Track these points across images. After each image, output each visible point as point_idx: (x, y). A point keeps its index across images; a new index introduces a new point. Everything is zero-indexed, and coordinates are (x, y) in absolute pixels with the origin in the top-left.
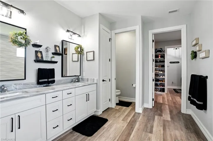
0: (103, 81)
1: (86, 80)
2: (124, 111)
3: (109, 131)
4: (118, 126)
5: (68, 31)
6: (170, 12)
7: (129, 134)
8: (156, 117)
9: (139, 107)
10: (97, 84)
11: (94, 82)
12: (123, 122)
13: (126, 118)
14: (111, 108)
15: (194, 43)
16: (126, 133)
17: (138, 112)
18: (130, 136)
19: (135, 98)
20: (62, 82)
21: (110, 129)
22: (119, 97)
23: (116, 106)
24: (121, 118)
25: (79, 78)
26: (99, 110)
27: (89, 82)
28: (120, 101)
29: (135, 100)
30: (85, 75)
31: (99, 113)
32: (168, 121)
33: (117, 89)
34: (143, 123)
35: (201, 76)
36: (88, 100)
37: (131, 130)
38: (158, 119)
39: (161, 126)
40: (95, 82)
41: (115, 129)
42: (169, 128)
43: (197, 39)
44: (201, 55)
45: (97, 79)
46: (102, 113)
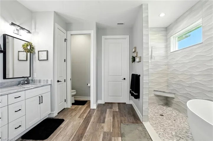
0: (58, 81)
1: (38, 82)
2: (80, 109)
3: (66, 129)
4: (75, 123)
5: (13, 24)
6: (118, 24)
7: (86, 128)
8: (108, 110)
9: (94, 104)
10: (51, 85)
11: (47, 82)
12: (80, 118)
13: (82, 115)
14: (67, 108)
15: (134, 50)
16: (83, 128)
17: (93, 108)
18: (86, 129)
19: (90, 96)
20: (5, 85)
21: (67, 127)
22: (74, 98)
23: (71, 106)
24: (78, 116)
25: (29, 80)
26: (54, 112)
27: (42, 84)
28: (75, 101)
29: (90, 98)
30: (36, 76)
31: (54, 115)
32: (116, 111)
33: (73, 89)
34: (97, 116)
35: (137, 75)
36: (41, 102)
37: (87, 125)
38: (109, 111)
39: (111, 116)
40: (49, 83)
41: (72, 127)
42: (117, 117)
43: (135, 48)
44: (137, 60)
45: (51, 80)
46: (57, 114)
